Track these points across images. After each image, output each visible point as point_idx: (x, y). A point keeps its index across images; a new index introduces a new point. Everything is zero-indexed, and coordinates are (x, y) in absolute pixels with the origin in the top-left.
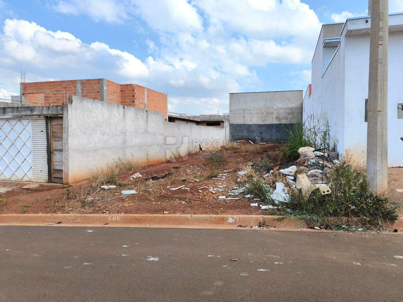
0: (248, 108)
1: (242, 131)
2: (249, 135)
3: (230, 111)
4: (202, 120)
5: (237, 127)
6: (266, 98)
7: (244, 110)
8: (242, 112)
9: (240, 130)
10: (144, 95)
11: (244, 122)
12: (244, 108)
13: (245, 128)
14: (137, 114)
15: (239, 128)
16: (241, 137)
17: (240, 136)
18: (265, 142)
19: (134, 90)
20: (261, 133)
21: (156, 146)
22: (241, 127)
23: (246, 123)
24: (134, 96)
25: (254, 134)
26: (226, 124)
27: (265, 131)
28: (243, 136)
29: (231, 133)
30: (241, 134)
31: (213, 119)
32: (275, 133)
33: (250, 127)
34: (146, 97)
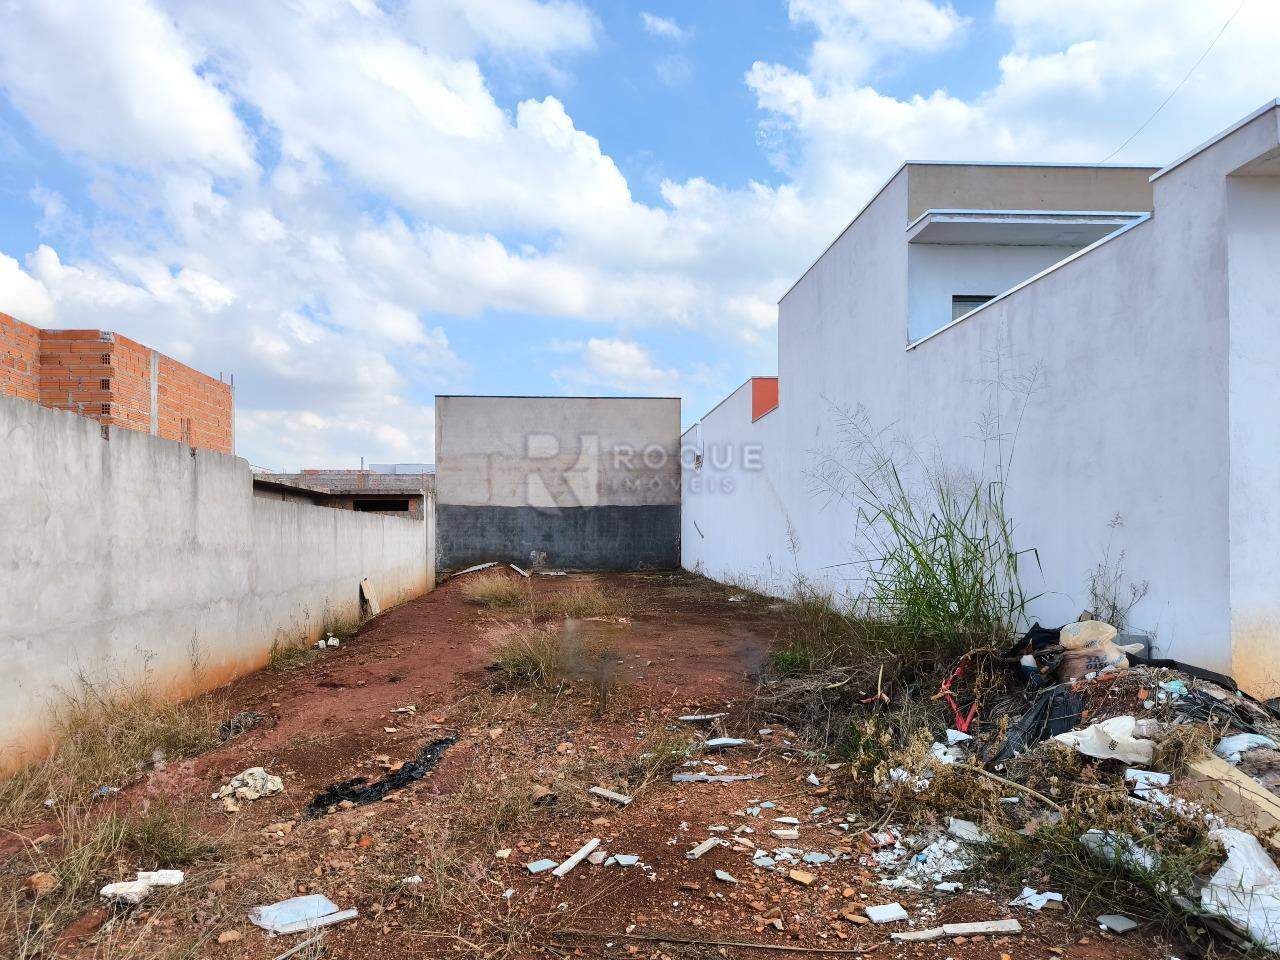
0: (506, 451)
1: (483, 529)
2: (505, 546)
3: (439, 459)
4: (340, 488)
5: (465, 517)
6: (565, 418)
7: (489, 456)
8: (483, 463)
9: (475, 526)
10: (148, 385)
11: (489, 499)
12: (488, 452)
13: (492, 519)
14: (155, 466)
15: (470, 520)
16: (478, 553)
17: (474, 548)
18: (561, 568)
19: (106, 359)
20: (548, 537)
21: (223, 605)
22: (478, 519)
23: (497, 502)
24: (105, 384)
25: (523, 542)
26: (428, 506)
27: (562, 532)
28: (483, 550)
29: (443, 538)
30: (477, 542)
31: (372, 487)
32: (595, 537)
33: (511, 517)
34: (154, 393)
